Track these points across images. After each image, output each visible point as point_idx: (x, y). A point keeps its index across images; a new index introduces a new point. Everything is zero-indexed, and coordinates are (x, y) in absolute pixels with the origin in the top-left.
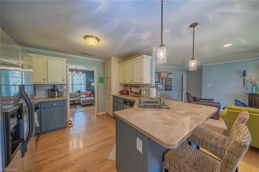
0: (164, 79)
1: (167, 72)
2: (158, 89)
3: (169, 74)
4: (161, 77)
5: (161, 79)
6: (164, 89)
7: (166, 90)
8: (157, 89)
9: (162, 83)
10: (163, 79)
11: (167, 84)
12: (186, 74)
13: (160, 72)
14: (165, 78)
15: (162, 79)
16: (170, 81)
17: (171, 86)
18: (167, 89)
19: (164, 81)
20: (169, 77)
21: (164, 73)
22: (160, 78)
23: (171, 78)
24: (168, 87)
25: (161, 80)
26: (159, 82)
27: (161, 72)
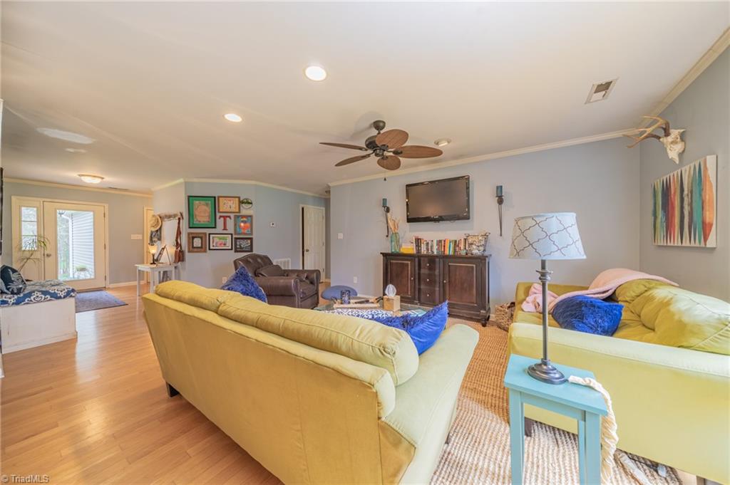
0: (229, 217)
1: (239, 198)
2: (211, 247)
3: (243, 203)
4: (219, 212)
5: (221, 217)
6: (230, 248)
7: (236, 251)
8: (210, 249)
9: (225, 229)
10: (228, 219)
11: (239, 234)
12: (324, 209)
13: (216, 196)
14: (232, 215)
15: (225, 218)
16: (248, 224)
17: (251, 239)
18: (241, 248)
19: (230, 223)
20: (244, 212)
21: (230, 200)
22: (218, 215)
23: (251, 216)
24: (242, 242)
25: (220, 222)
26: (215, 228)
27: (219, 197)
